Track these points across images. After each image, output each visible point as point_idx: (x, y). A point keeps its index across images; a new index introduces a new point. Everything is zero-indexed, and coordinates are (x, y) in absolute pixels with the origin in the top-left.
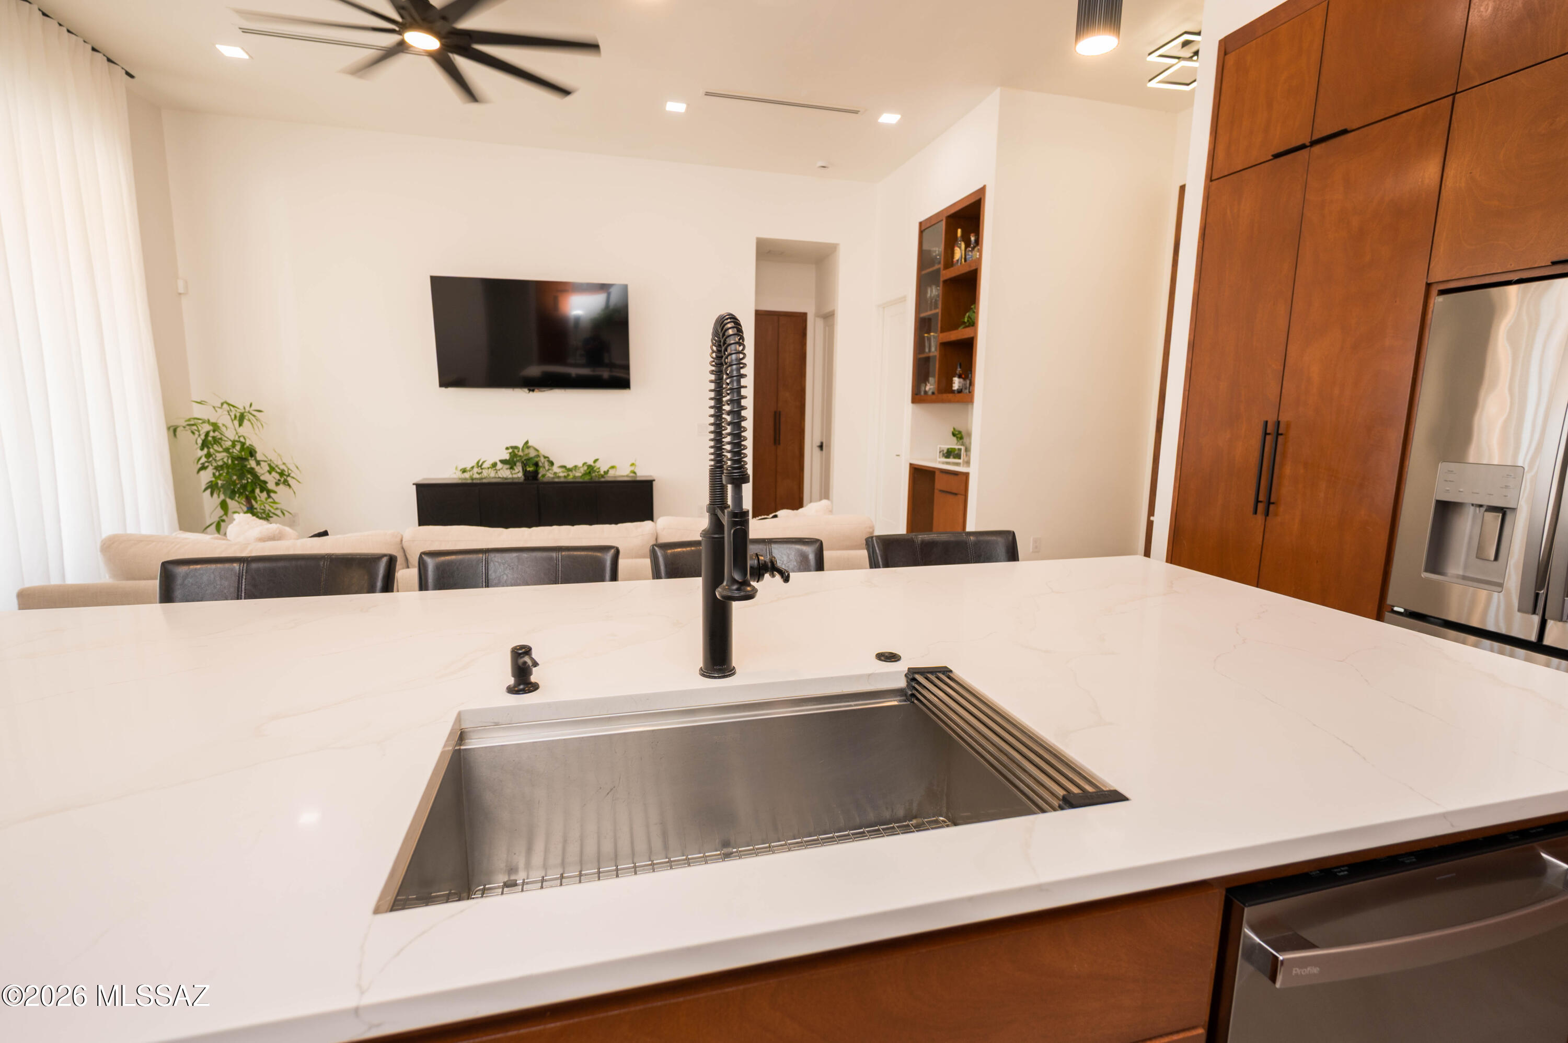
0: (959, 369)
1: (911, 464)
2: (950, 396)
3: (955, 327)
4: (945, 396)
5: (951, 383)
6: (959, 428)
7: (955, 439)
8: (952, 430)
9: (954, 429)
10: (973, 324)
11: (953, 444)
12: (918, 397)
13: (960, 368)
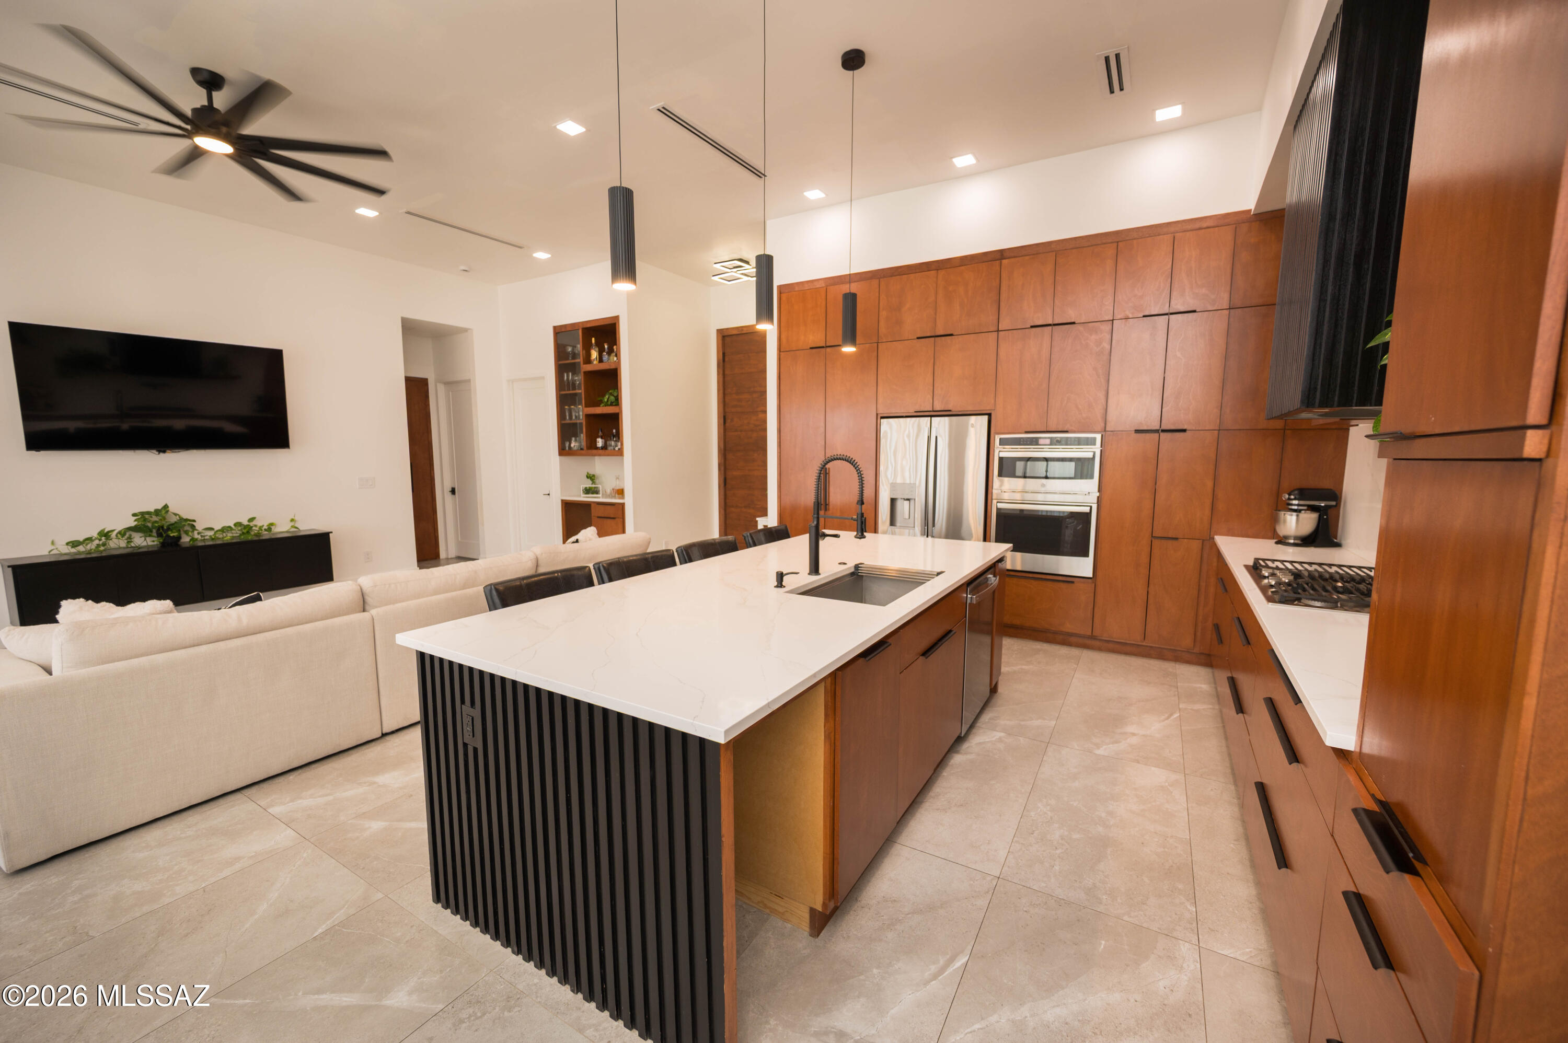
0: (600, 433)
1: (562, 500)
2: (595, 451)
3: (597, 404)
4: (590, 451)
5: (596, 442)
6: (591, 473)
7: (589, 480)
8: (586, 474)
9: (588, 473)
10: (617, 402)
11: (588, 484)
12: (563, 451)
13: (601, 431)
